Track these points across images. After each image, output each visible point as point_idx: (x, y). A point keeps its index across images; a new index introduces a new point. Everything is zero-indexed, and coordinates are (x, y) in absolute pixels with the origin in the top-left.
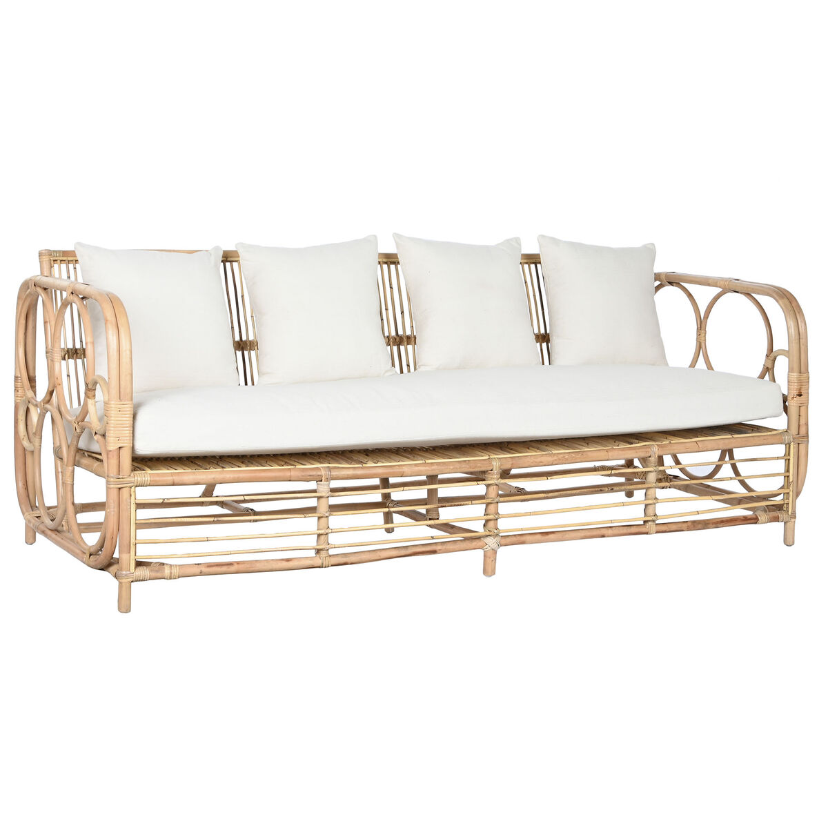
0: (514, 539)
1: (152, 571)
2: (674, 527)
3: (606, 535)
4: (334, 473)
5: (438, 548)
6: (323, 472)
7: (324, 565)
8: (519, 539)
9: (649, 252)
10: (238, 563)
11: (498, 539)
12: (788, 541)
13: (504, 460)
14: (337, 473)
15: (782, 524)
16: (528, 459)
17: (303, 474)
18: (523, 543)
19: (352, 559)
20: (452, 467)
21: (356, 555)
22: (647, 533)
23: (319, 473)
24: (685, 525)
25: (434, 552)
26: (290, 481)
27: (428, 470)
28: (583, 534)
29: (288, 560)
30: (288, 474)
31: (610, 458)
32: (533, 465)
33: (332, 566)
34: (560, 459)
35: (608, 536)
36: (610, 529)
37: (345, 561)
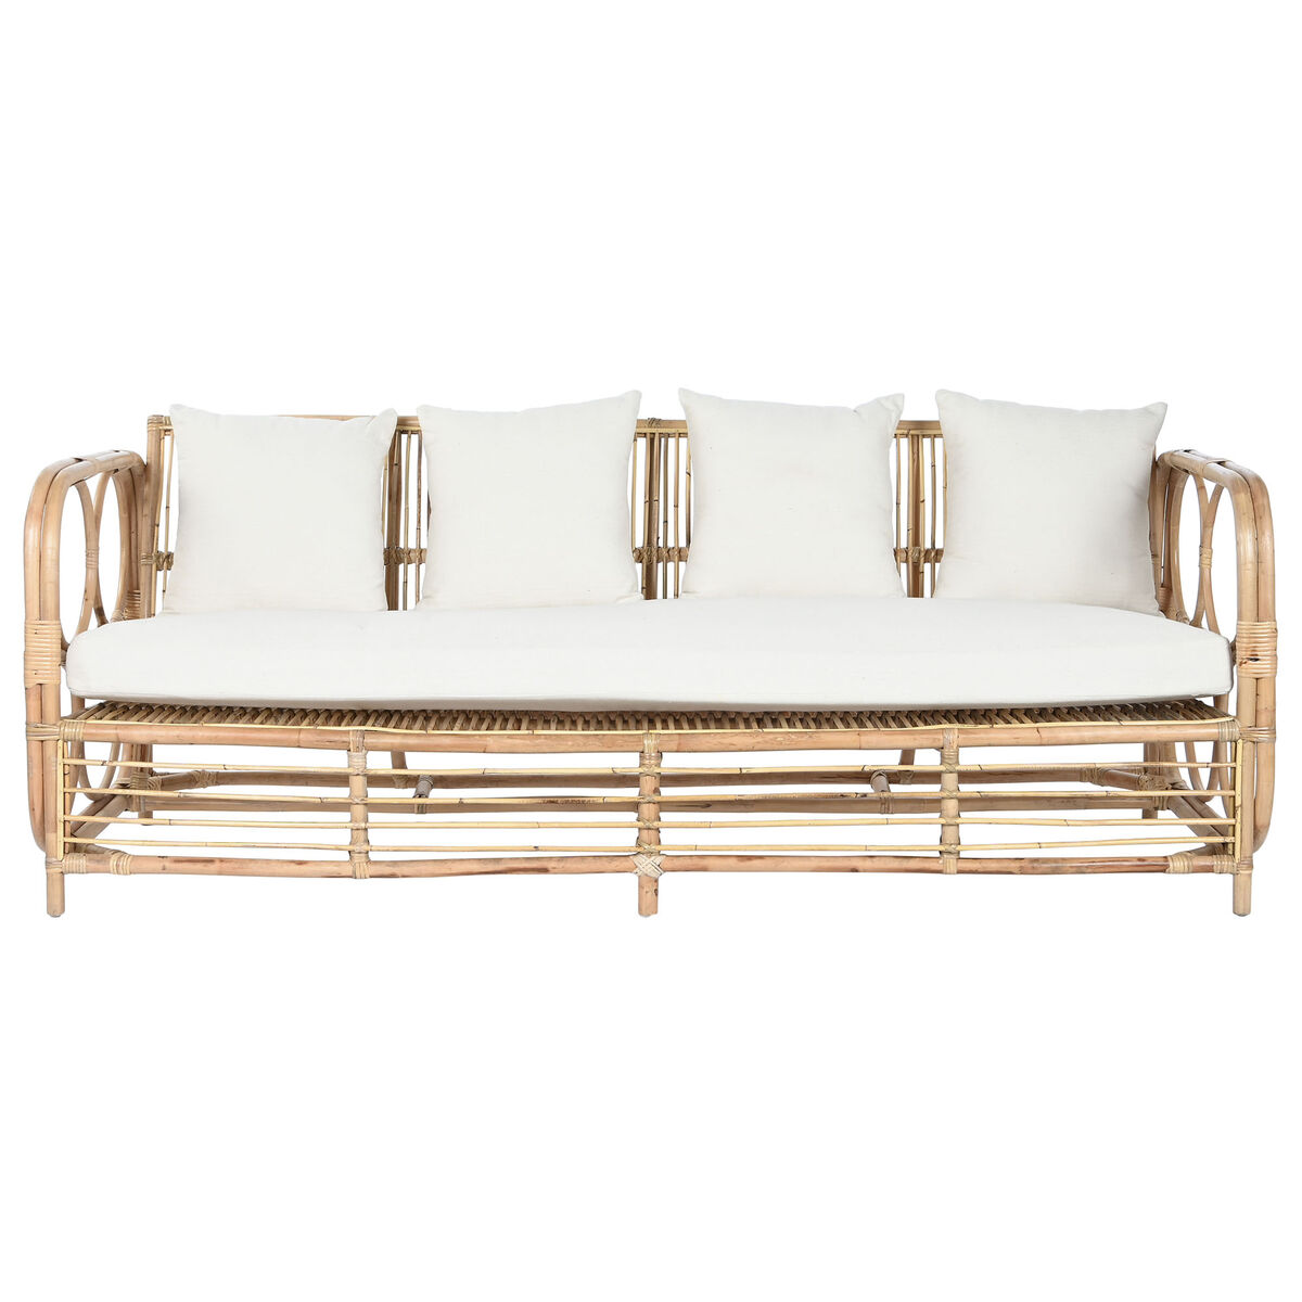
0: (688, 862)
1: (90, 860)
2: (994, 866)
3: (860, 869)
4: (369, 740)
5: (550, 865)
6: (351, 738)
7: (358, 874)
8: (698, 863)
9: (1154, 417)
10: (222, 860)
11: (658, 860)
12: (1241, 908)
13: (666, 738)
14: (374, 741)
15: (1230, 877)
16: (708, 739)
17: (319, 738)
18: (704, 869)
19: (405, 870)
20: (570, 743)
21: (412, 864)
22: (940, 872)
23: (345, 739)
24: (1018, 864)
25: (545, 871)
26: (299, 747)
27: (528, 745)
28: (814, 863)
29: (300, 863)
30: (295, 736)
31: (863, 746)
32: (716, 747)
33: (371, 877)
34: (766, 742)
35: (865, 871)
36: (869, 859)
37: (391, 872)
